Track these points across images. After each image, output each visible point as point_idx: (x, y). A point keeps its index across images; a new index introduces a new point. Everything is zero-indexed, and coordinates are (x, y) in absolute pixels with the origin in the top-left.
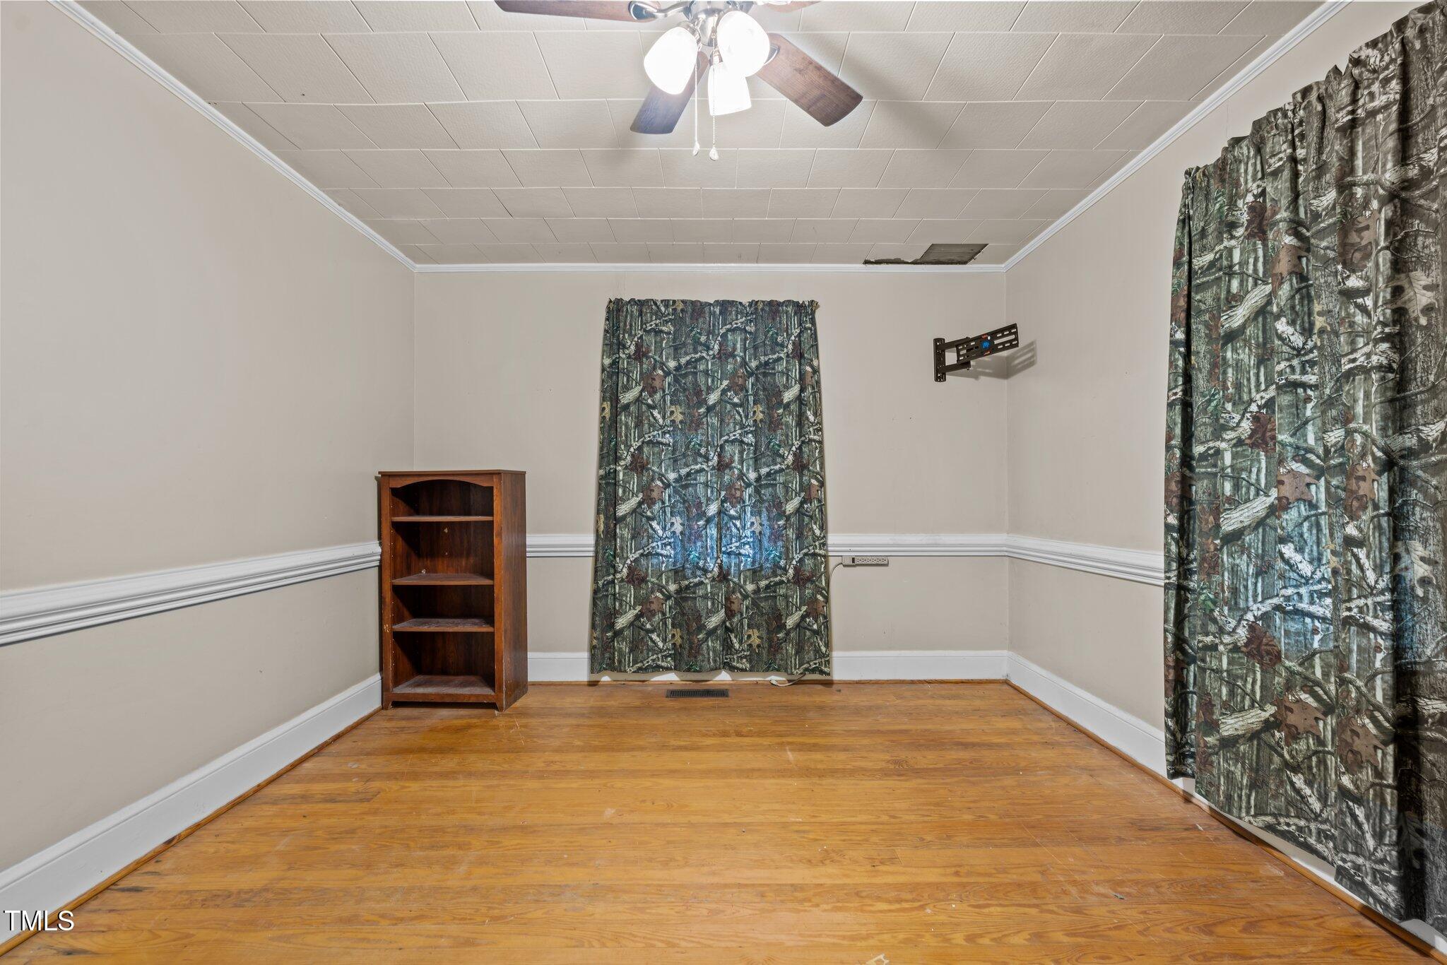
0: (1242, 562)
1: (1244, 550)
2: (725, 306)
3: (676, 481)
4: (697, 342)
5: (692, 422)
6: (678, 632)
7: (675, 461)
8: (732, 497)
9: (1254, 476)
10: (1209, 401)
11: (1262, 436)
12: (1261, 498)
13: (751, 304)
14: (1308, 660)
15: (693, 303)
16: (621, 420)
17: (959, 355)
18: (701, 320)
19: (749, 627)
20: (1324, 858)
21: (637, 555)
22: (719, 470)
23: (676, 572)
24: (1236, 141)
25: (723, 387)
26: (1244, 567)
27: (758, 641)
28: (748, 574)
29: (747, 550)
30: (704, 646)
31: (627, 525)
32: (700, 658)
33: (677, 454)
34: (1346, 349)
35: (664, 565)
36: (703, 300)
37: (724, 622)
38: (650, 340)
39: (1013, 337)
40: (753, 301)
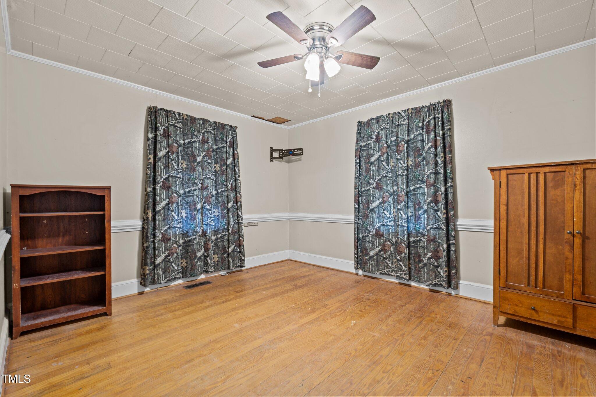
0: (374, 215)
1: (375, 212)
2: (205, 121)
3: (183, 194)
4: (193, 134)
5: (191, 168)
6: (184, 261)
7: (183, 185)
8: (208, 202)
9: (376, 196)
10: (365, 178)
11: (378, 187)
12: (378, 201)
13: (214, 122)
14: (389, 235)
15: (191, 117)
16: (158, 164)
17: (280, 154)
18: (194, 125)
19: (213, 254)
20: (392, 276)
21: (166, 228)
22: (202, 190)
23: (183, 234)
24: (372, 119)
25: (203, 155)
26: (374, 216)
27: (217, 259)
28: (213, 232)
29: (213, 223)
30: (197, 265)
31: (161, 214)
32: (196, 270)
33: (184, 182)
34: (397, 170)
35: (178, 232)
36: (195, 116)
37: (204, 253)
38: (171, 129)
39: (301, 152)
40: (215, 122)
